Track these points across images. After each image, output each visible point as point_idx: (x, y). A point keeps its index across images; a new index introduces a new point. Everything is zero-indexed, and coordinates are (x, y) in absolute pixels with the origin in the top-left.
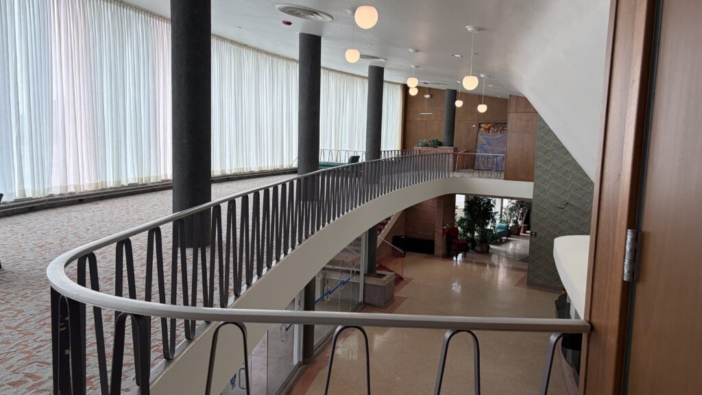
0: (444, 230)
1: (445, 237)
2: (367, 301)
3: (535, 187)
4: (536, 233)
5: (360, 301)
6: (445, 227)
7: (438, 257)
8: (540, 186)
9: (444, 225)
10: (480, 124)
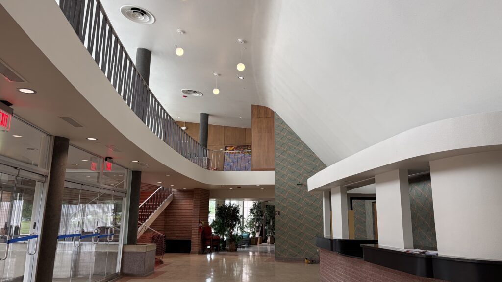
0: (200, 227)
1: (200, 235)
2: (125, 271)
3: (276, 173)
4: (279, 212)
5: (117, 271)
6: (201, 225)
7: (194, 253)
8: (279, 172)
9: (200, 222)
10: (226, 147)
